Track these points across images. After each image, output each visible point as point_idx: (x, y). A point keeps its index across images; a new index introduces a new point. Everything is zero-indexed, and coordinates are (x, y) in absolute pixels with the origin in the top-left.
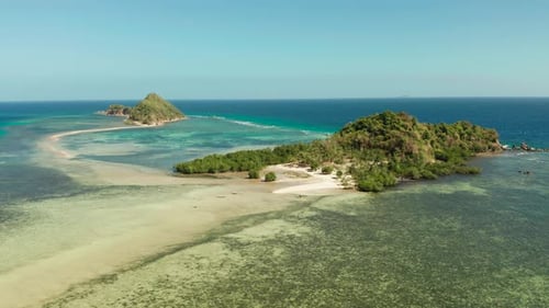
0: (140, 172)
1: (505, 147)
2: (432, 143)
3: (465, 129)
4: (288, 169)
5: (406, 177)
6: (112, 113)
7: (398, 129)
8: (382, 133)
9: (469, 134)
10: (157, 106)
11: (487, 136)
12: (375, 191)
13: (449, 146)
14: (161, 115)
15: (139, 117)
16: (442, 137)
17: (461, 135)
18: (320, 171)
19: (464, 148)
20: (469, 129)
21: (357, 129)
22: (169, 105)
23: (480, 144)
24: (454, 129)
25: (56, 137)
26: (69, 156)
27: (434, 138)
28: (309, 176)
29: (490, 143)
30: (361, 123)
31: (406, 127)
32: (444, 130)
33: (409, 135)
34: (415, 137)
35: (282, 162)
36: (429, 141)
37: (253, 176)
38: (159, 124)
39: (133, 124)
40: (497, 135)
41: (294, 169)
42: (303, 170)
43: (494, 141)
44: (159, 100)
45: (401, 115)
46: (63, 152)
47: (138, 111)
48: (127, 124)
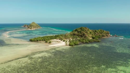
0: (21, 41)
1: (111, 35)
2: (92, 34)
3: (101, 31)
4: (56, 40)
5: (82, 42)
6: (24, 26)
7: (84, 31)
8: (80, 32)
9: (102, 32)
10: (34, 25)
11: (107, 33)
12: (72, 46)
13: (97, 35)
14: (35, 27)
15: (30, 28)
16: (95, 33)
17: (100, 33)
18: (63, 41)
19: (100, 36)
20: (102, 31)
21: (75, 31)
22: (37, 25)
23: (104, 35)
24: (98, 31)
25: (8, 32)
26: (8, 37)
27: (93, 33)
28: (60, 42)
29: (107, 35)
30: (76, 30)
31: (86, 31)
32: (96, 31)
33: (86, 32)
34: (88, 33)
35: (56, 39)
36: (91, 34)
37: (46, 42)
38: (34, 29)
39: (28, 29)
40: (109, 32)
41: (58, 40)
42: (60, 41)
43: (108, 34)
44: (35, 24)
45: (85, 28)
46: (7, 36)
47: (30, 26)
48: (26, 29)
